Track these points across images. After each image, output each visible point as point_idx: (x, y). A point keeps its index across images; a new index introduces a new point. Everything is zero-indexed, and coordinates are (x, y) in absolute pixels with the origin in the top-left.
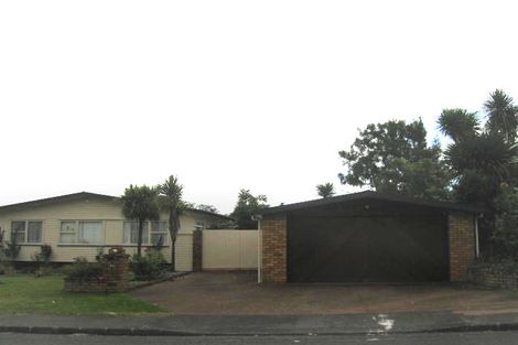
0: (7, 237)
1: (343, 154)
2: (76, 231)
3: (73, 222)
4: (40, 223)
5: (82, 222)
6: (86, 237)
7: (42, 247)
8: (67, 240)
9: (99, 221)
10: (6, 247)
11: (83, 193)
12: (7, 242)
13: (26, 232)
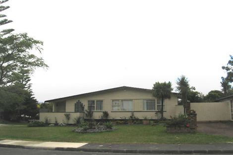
0: (86, 108)
1: (223, 68)
2: (120, 105)
3: (118, 100)
4: (102, 101)
5: (122, 100)
6: (125, 108)
7: (104, 112)
8: (116, 109)
9: (131, 100)
10: (86, 112)
11: (124, 87)
12: (86, 110)
13: (95, 105)
